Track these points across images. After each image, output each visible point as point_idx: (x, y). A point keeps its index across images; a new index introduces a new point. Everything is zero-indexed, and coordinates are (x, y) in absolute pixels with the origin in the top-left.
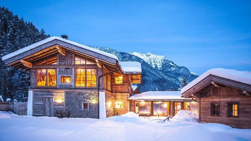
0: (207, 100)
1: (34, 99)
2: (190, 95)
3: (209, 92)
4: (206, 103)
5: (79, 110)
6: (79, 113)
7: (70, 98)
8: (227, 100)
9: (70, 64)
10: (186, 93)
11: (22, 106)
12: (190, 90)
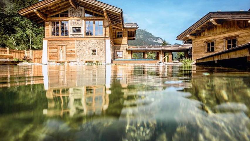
0: (201, 40)
1: (48, 47)
2: (185, 36)
3: (203, 32)
4: (200, 42)
5: (89, 55)
6: (89, 58)
7: (81, 46)
8: (224, 36)
9: (81, 16)
10: (181, 35)
11: (37, 54)
12: (185, 32)
